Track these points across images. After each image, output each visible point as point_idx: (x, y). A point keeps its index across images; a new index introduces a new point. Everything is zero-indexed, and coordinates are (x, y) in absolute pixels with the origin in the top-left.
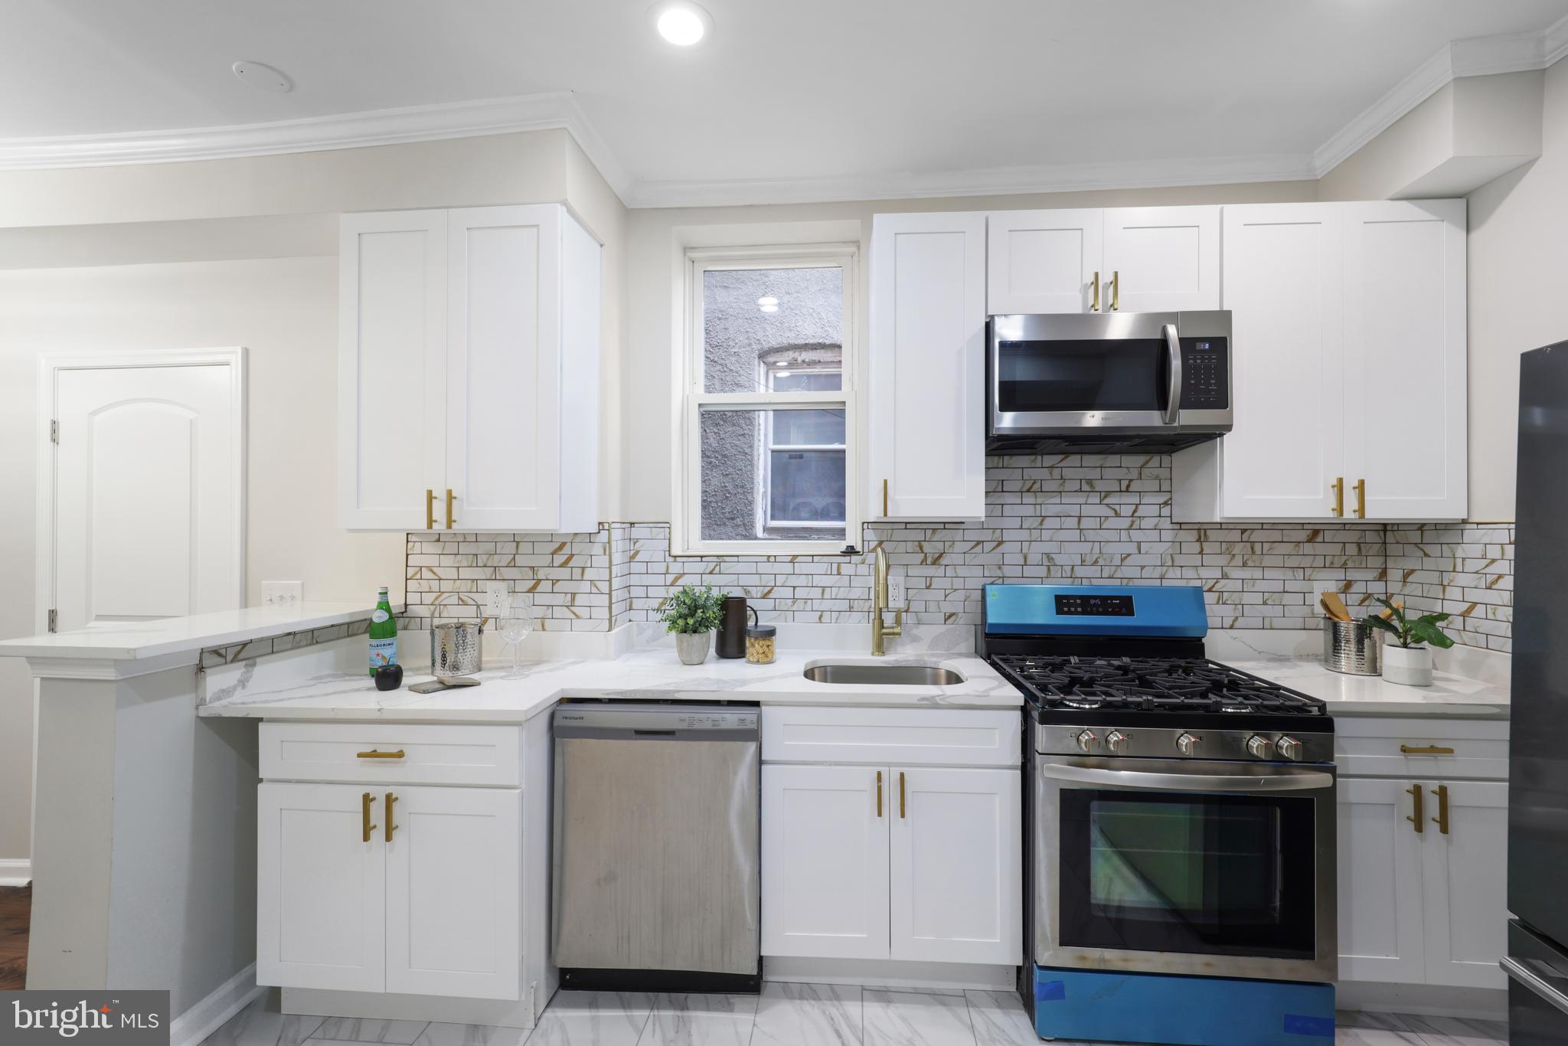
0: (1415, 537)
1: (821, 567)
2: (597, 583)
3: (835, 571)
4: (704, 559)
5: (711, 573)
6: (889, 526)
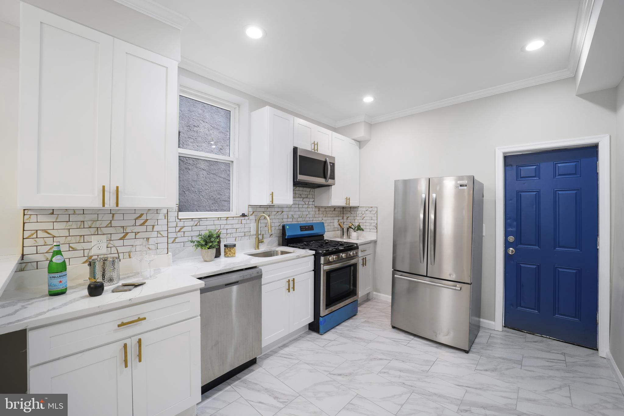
1: (235, 221)
2: (161, 232)
3: (240, 223)
4: (193, 220)
5: (196, 225)
6: (256, 207)
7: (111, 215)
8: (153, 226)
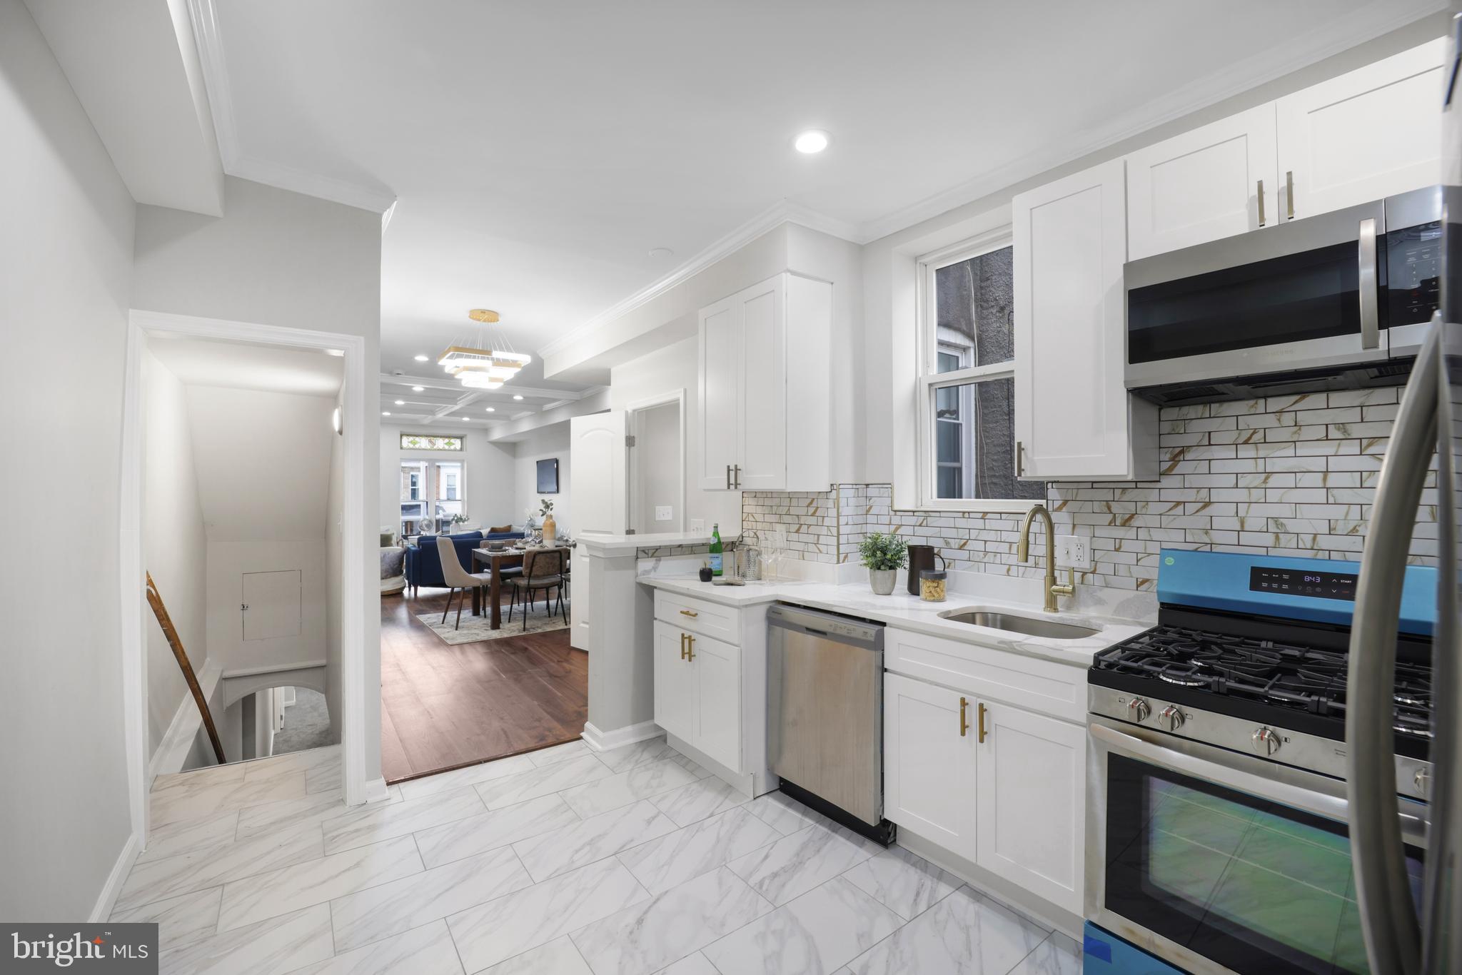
2: (831, 528)
3: (1016, 529)
4: (915, 514)
6: (1075, 485)
8: (824, 518)
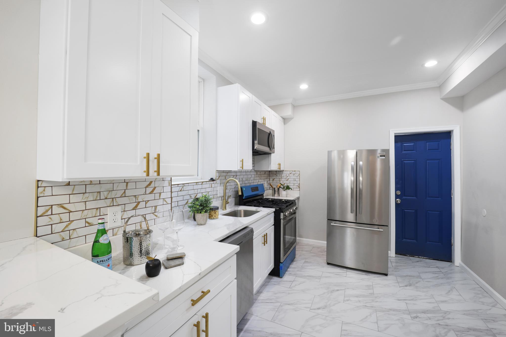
0: (275, 173)
2: (166, 199)
3: (211, 187)
5: (181, 191)
7: (125, 184)
8: (160, 193)
